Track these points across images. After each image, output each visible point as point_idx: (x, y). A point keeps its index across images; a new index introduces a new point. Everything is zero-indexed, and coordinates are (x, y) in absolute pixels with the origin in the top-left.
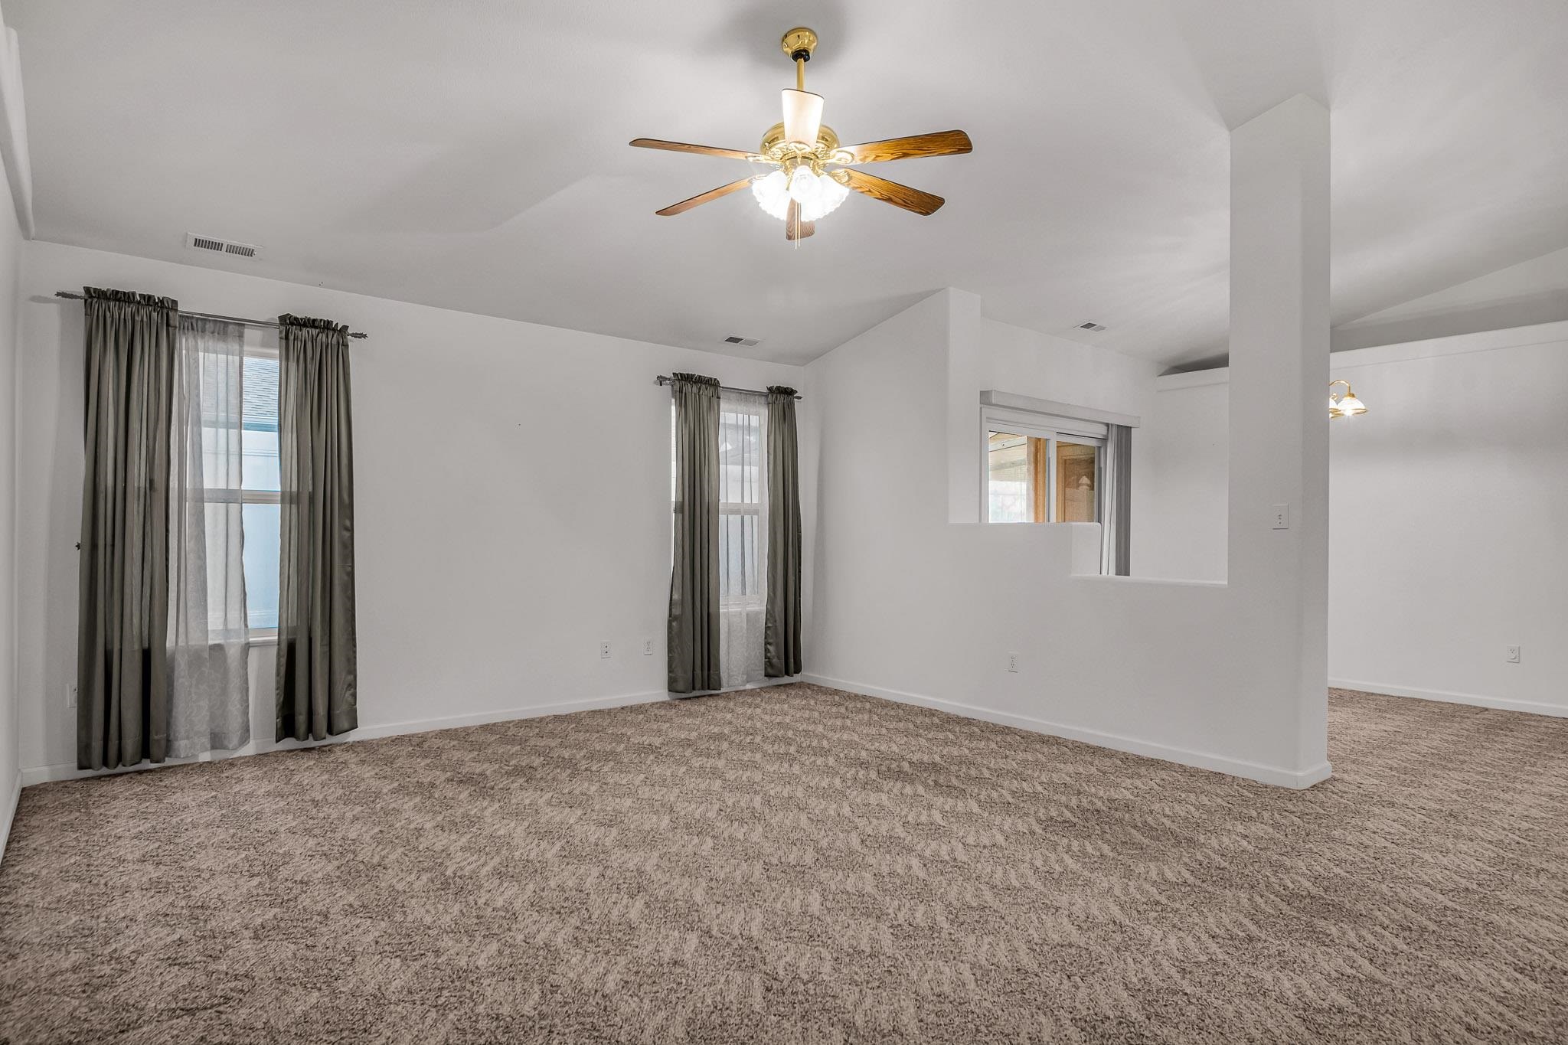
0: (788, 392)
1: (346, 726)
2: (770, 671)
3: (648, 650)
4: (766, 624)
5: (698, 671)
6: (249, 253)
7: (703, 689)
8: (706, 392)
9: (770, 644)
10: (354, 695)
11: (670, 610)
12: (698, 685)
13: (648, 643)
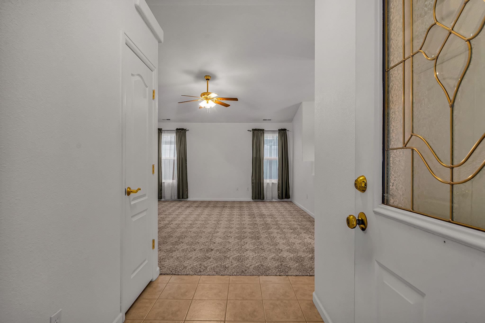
0: (285, 130)
1: (186, 197)
2: (279, 198)
3: (247, 189)
4: (278, 186)
5: (257, 195)
6: (170, 120)
7: (258, 199)
8: (260, 132)
9: (279, 191)
10: (188, 193)
11: (252, 181)
12: (257, 198)
13: (248, 188)
